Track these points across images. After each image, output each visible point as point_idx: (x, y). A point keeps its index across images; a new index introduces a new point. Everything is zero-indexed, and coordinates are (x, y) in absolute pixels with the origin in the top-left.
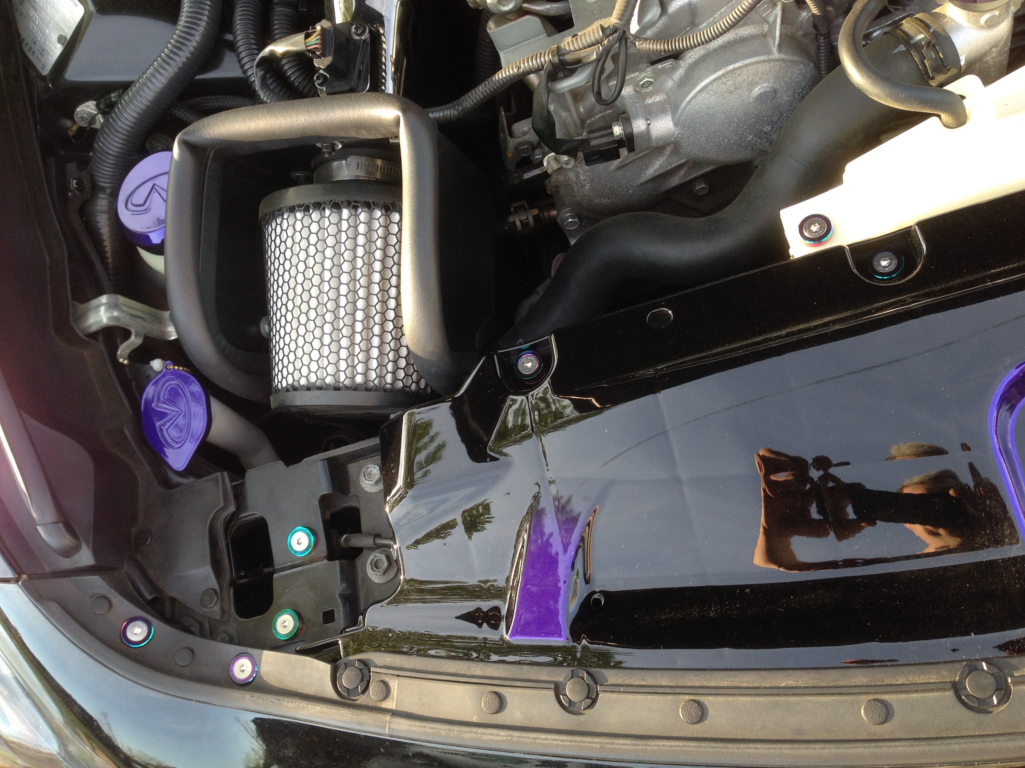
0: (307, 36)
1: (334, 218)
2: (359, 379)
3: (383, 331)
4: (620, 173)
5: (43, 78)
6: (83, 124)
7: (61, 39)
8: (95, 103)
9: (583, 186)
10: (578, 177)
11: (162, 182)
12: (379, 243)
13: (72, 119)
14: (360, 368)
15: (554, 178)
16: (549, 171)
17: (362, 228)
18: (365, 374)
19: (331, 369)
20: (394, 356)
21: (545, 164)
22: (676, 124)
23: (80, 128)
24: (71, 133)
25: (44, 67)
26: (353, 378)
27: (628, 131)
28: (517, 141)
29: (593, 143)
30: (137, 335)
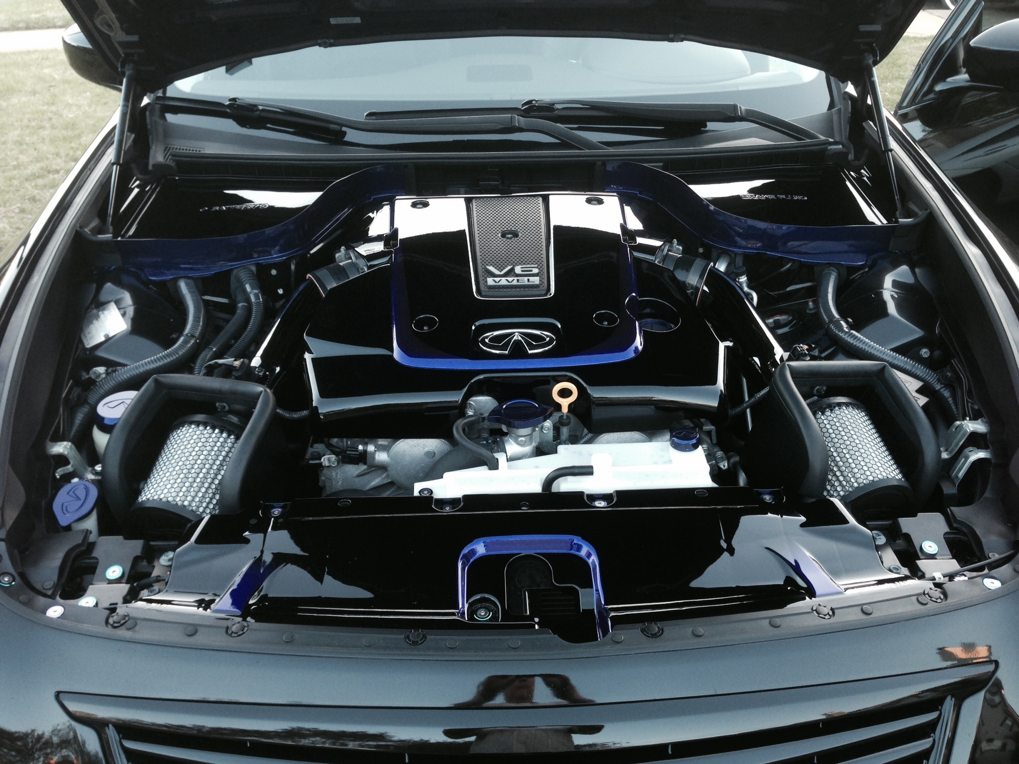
0: (235, 360)
1: (210, 431)
2: (186, 503)
3: (209, 487)
4: (357, 479)
5: (86, 349)
6: (93, 377)
7: (106, 336)
8: (105, 368)
9: (338, 482)
10: (337, 476)
11: (128, 402)
12: (227, 449)
13: (88, 373)
14: (189, 498)
15: (325, 471)
16: (323, 464)
17: (221, 440)
18: (190, 502)
19: (174, 494)
20: (212, 496)
21: (322, 460)
22: (388, 457)
23: (90, 378)
24: (83, 379)
25: (89, 344)
26: (183, 502)
27: (365, 448)
28: (314, 450)
29: (348, 452)
30: (72, 466)
